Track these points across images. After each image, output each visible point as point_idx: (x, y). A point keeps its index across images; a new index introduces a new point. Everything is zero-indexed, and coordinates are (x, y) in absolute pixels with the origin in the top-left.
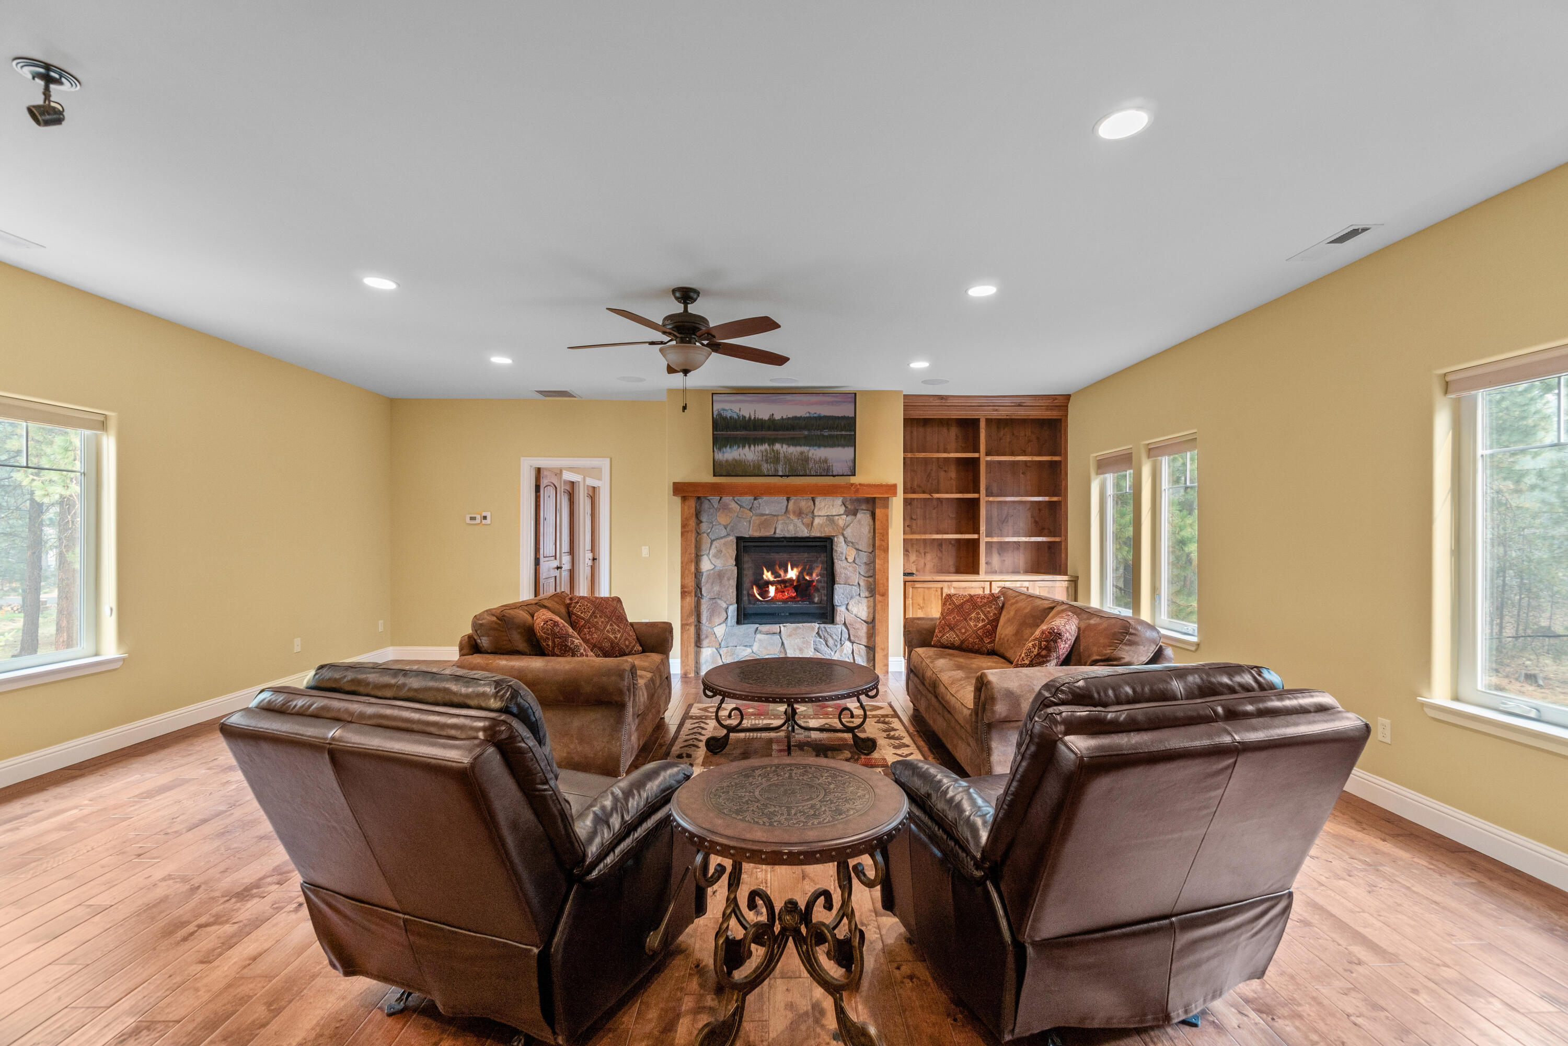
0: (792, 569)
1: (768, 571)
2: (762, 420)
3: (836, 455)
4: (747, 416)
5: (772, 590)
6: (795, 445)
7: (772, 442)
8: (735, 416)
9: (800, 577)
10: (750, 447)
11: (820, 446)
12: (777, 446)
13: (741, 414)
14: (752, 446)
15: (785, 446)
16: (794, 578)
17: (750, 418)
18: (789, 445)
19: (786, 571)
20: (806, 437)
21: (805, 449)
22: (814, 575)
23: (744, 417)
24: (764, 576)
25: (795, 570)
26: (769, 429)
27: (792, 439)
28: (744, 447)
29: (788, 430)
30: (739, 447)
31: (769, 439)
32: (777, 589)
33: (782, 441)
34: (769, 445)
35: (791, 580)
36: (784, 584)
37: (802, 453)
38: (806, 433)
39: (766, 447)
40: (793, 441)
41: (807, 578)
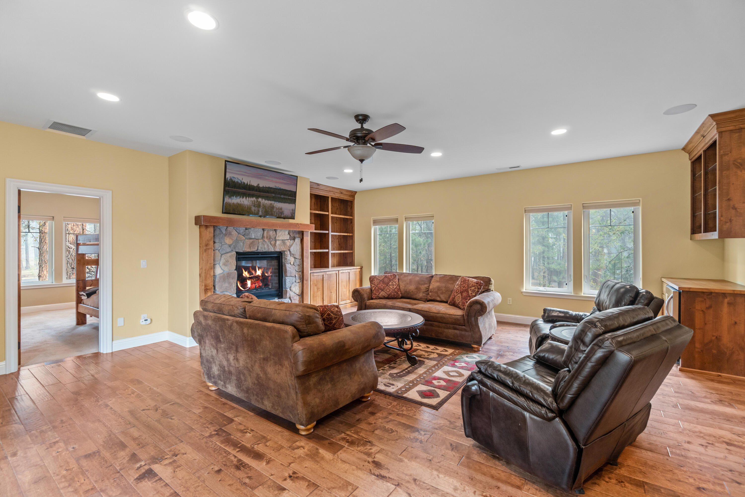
0: (259, 270)
1: (245, 271)
2: (253, 186)
3: (286, 207)
4: (246, 183)
5: (249, 283)
6: (268, 200)
7: (257, 197)
8: (240, 182)
9: (263, 273)
10: (246, 198)
11: (279, 202)
12: (260, 200)
13: (243, 181)
14: (247, 198)
15: (263, 200)
16: (260, 275)
17: (247, 184)
18: (265, 200)
19: (256, 272)
20: (273, 197)
21: (273, 202)
22: (269, 273)
23: (244, 183)
24: (244, 275)
25: (260, 270)
26: (256, 191)
27: (267, 197)
28: (243, 197)
29: (265, 192)
30: (240, 197)
31: (256, 195)
32: (251, 282)
33: (263, 197)
34: (256, 198)
35: (258, 276)
36: (255, 278)
37: (271, 204)
38: (274, 195)
39: (254, 199)
40: (267, 198)
41: (266, 275)
